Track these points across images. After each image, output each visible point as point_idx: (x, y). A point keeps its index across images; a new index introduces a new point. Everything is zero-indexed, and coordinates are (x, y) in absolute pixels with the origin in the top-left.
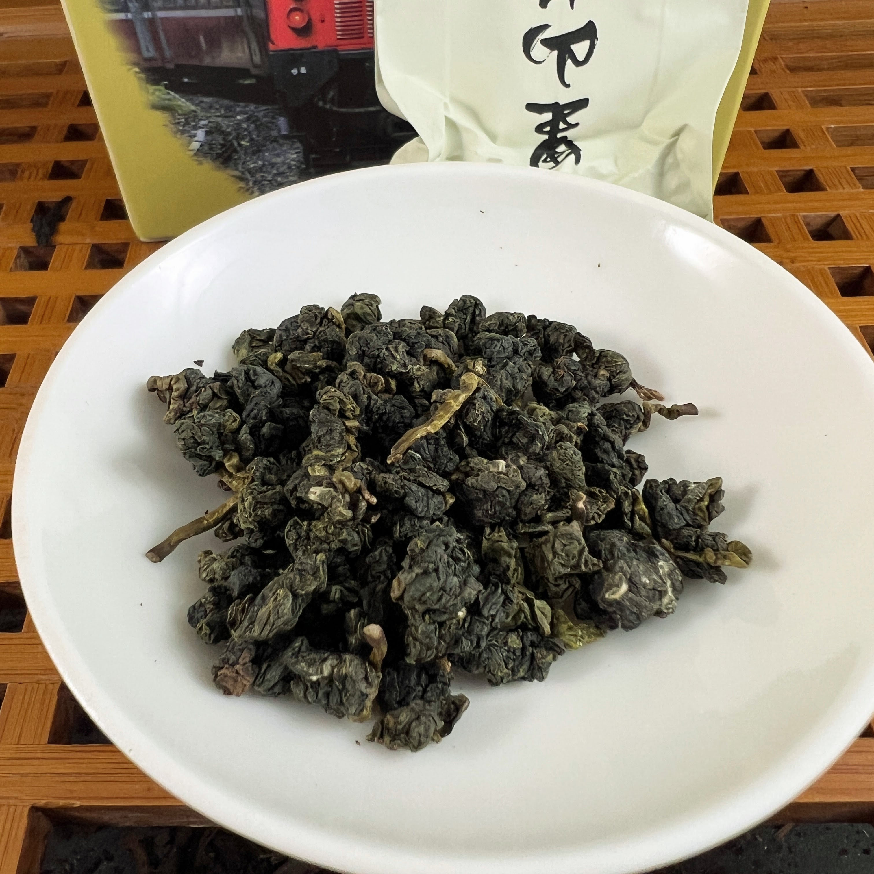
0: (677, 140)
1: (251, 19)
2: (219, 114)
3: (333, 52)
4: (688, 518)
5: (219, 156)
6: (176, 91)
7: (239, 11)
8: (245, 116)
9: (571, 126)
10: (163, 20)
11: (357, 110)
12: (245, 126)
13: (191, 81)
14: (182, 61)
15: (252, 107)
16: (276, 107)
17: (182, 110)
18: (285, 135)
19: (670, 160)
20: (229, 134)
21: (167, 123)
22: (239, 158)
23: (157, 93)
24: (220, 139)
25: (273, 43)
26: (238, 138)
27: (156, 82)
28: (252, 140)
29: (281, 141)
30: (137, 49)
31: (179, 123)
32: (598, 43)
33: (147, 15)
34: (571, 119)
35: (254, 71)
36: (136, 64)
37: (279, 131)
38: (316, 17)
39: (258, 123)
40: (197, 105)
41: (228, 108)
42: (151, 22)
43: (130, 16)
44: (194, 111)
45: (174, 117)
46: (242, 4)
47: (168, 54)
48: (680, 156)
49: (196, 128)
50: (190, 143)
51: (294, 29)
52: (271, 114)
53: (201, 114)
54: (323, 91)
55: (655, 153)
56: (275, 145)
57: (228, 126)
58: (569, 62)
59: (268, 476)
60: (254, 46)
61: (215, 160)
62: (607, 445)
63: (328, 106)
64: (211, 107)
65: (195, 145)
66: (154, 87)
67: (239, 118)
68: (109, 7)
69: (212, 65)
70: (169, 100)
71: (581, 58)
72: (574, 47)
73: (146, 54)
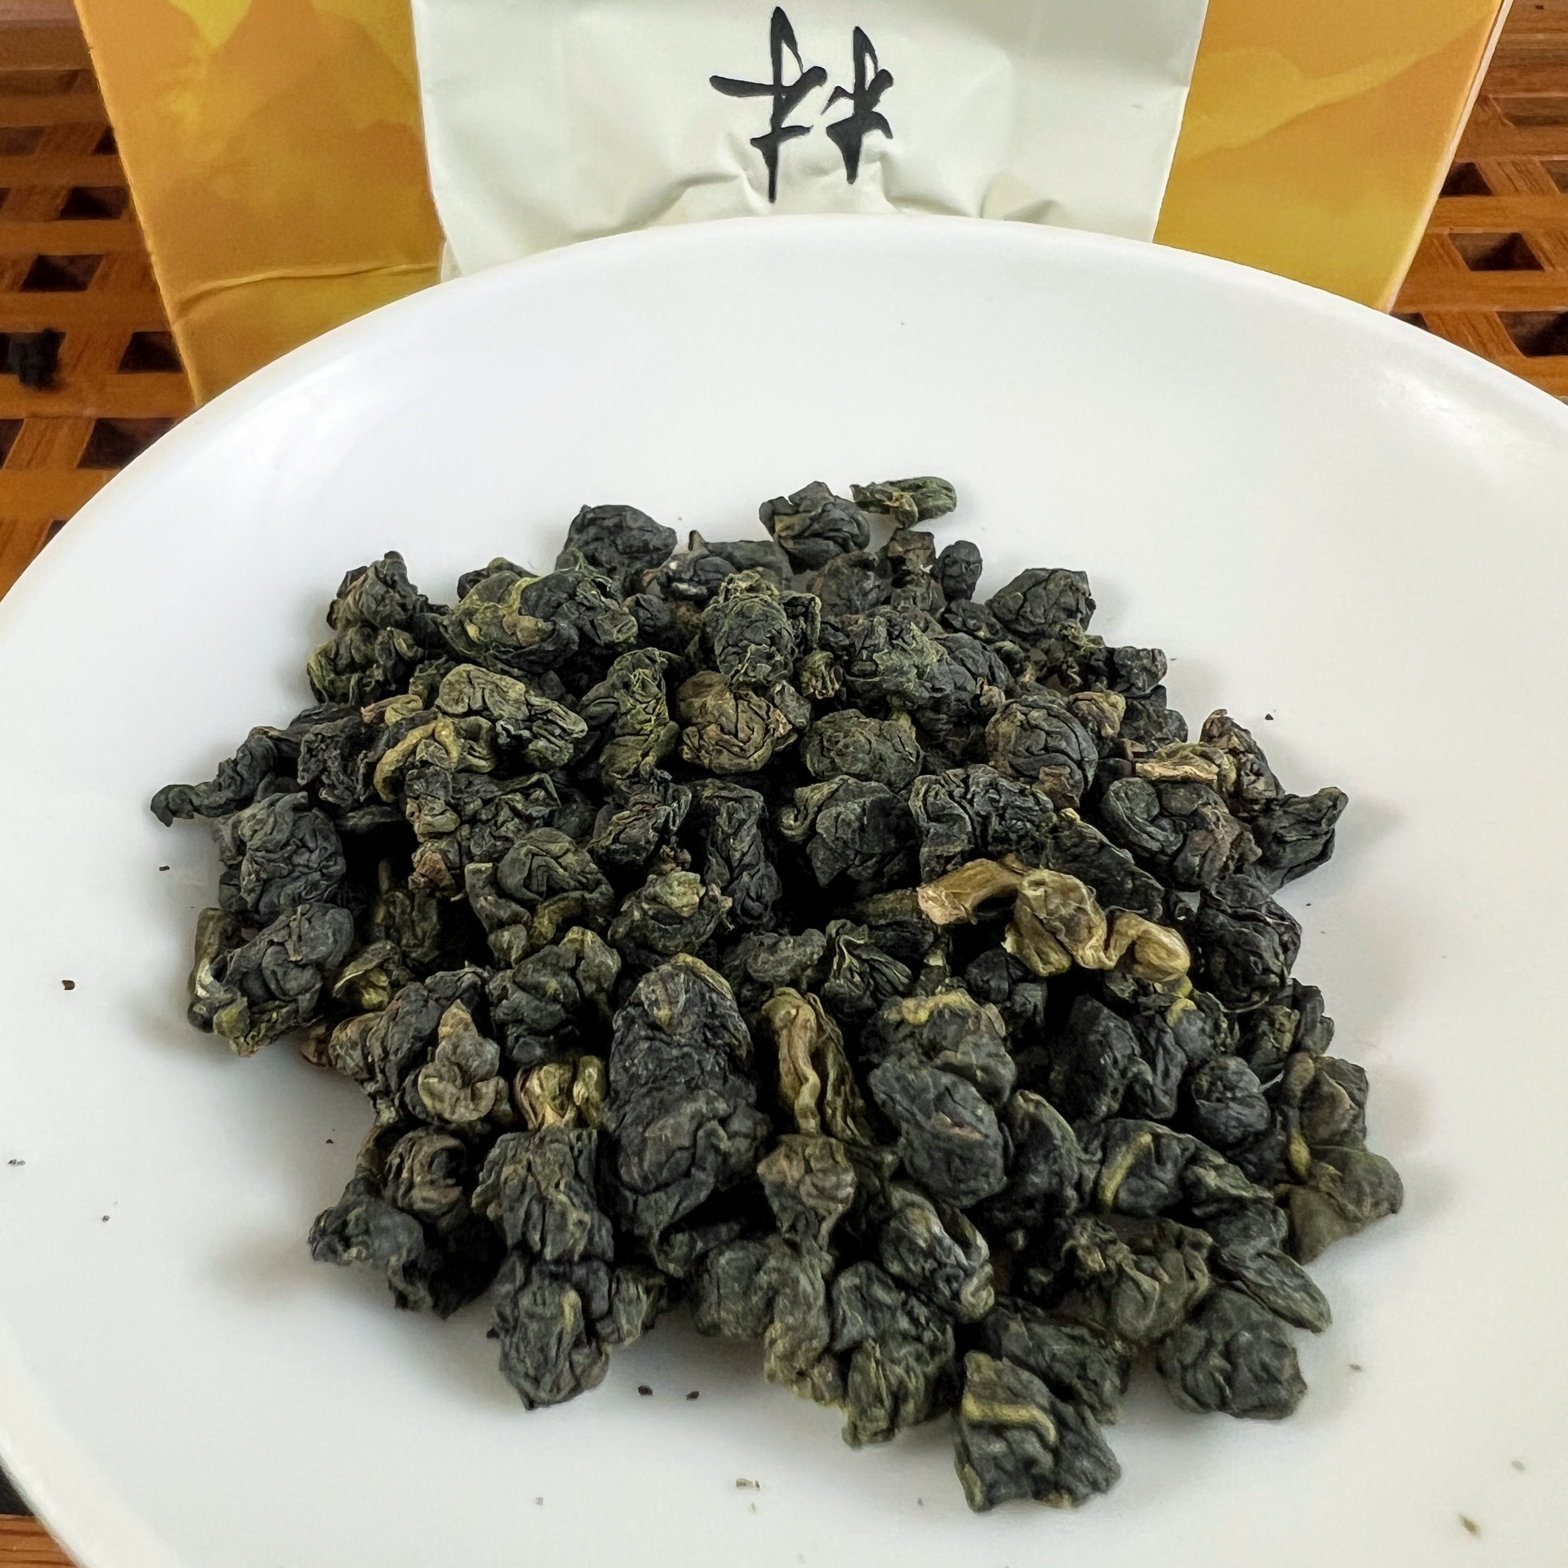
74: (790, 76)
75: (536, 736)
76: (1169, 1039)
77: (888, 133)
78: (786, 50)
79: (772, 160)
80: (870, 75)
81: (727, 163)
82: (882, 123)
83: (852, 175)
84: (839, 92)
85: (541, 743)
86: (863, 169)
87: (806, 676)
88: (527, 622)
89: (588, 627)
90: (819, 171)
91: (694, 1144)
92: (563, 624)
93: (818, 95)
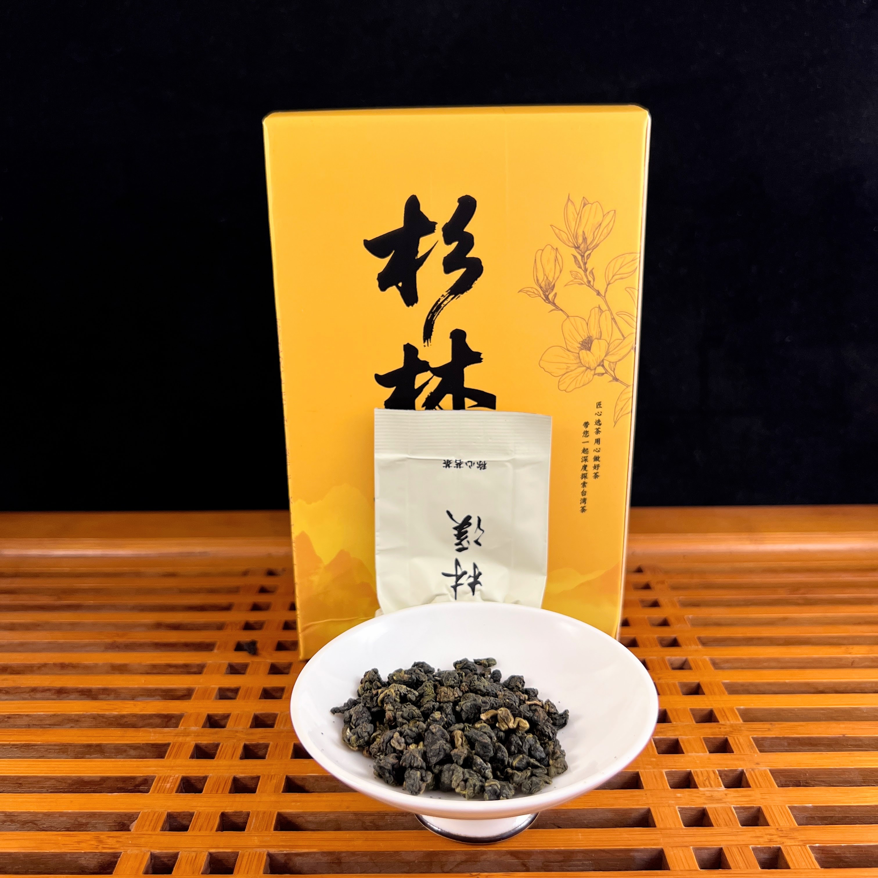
74: (459, 573)
75: (409, 694)
76: (526, 740)
77: (481, 585)
78: (458, 567)
79: (455, 591)
80: (477, 573)
81: (445, 591)
82: (479, 583)
83: (473, 594)
84: (470, 577)
85: (409, 695)
86: (476, 593)
87: (461, 687)
88: (406, 675)
89: (418, 677)
90: (466, 593)
91: (440, 748)
92: (413, 676)
93: (465, 577)
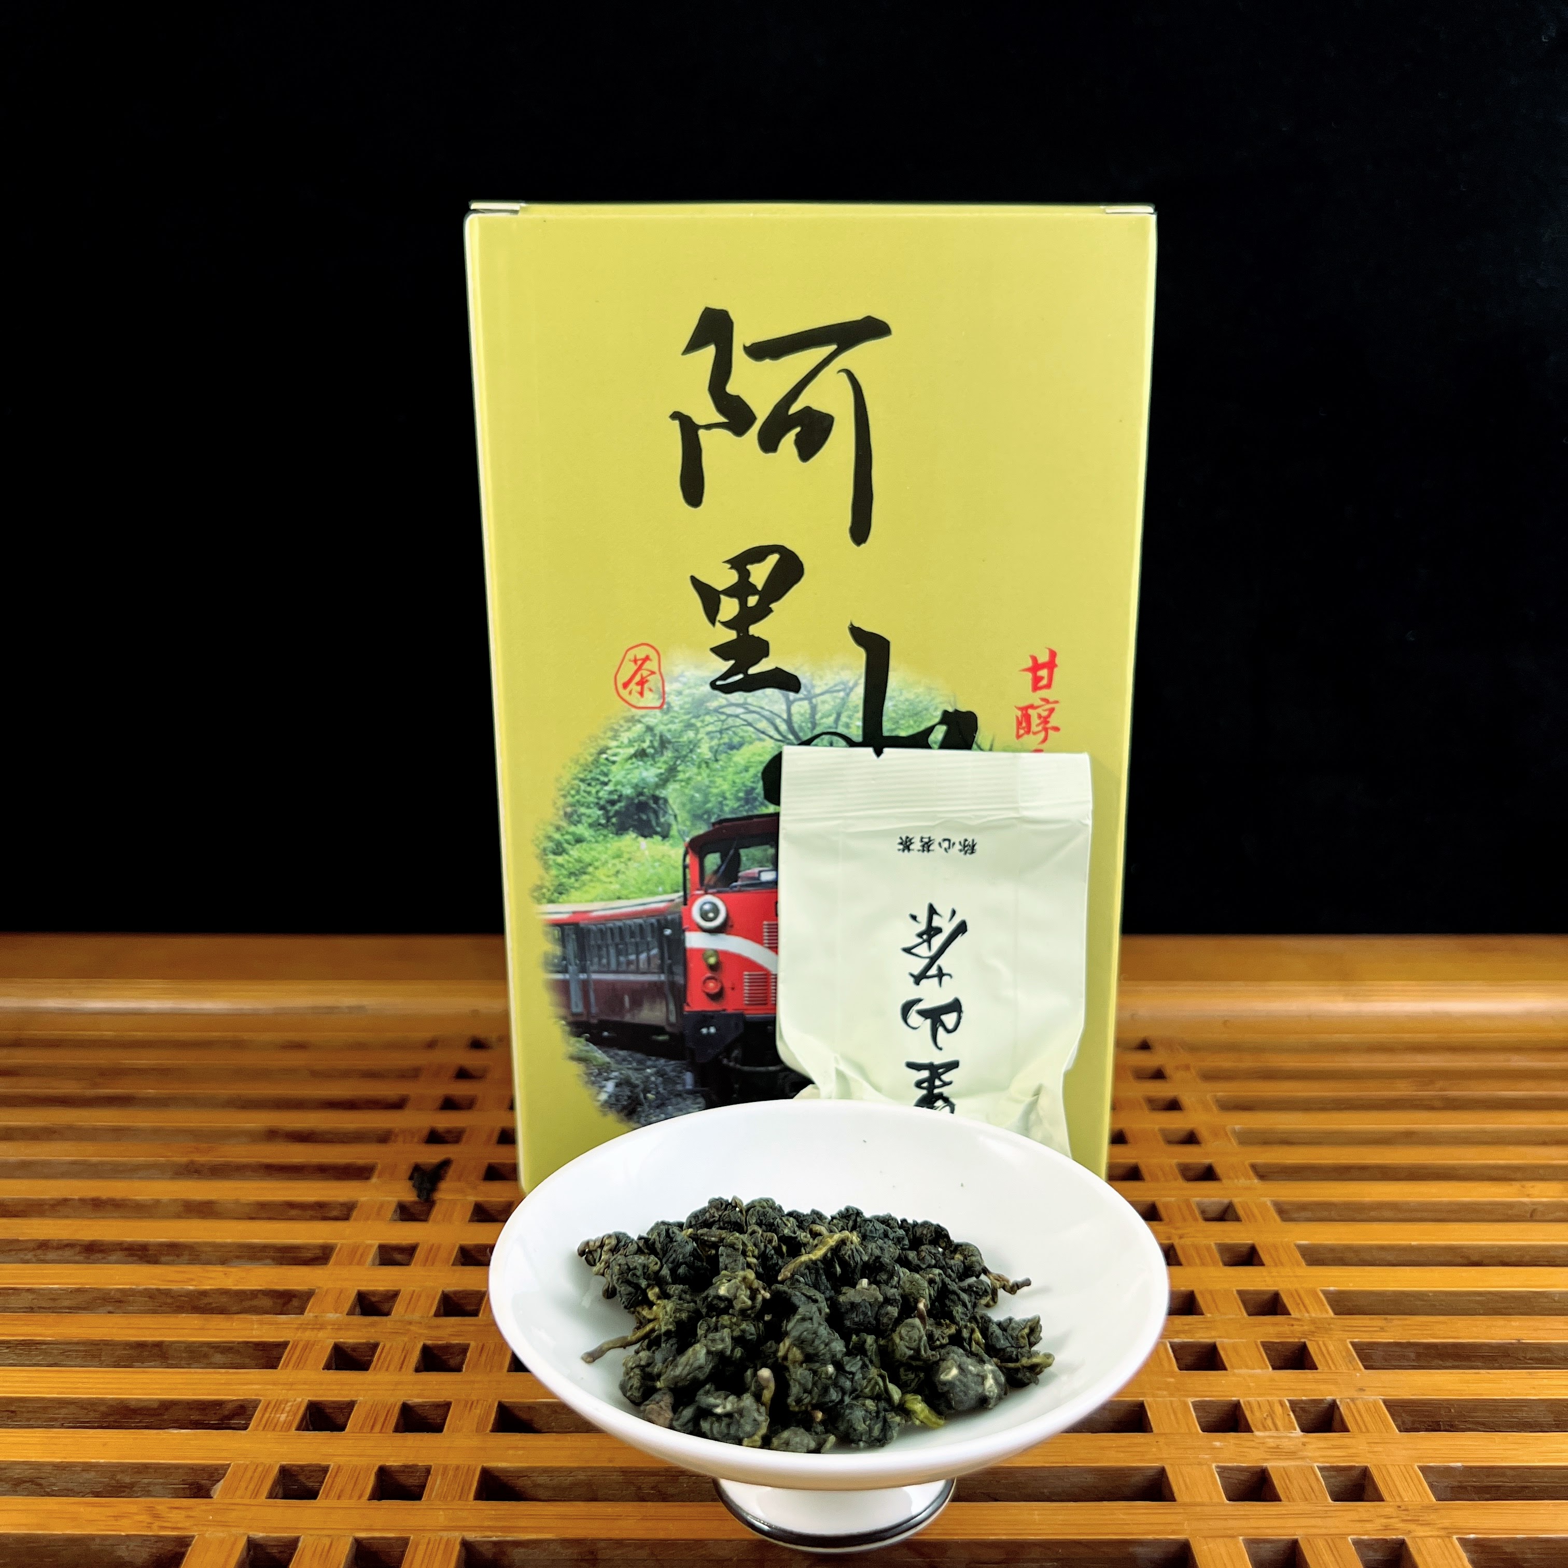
0: (1037, 1100)
1: (673, 984)
2: (630, 1066)
3: (740, 1016)
4: (1013, 1342)
5: (624, 1108)
6: (595, 1044)
7: (663, 977)
8: (654, 1069)
9: (945, 1084)
10: (597, 982)
11: (759, 1069)
12: (653, 1079)
13: (611, 1035)
14: (604, 1017)
15: (662, 1061)
16: (684, 1062)
17: (597, 1061)
18: (689, 1090)
19: (1033, 1117)
20: (636, 1086)
21: (581, 1073)
22: (643, 1111)
23: (578, 1045)
24: (627, 1092)
25: (688, 1005)
26: (646, 1091)
27: (579, 1035)
28: (658, 1093)
29: (685, 1095)
30: (567, 1005)
31: (591, 1074)
32: (963, 1015)
33: (583, 976)
34: (946, 1077)
35: (668, 1029)
36: (564, 1018)
37: (684, 1084)
38: (727, 985)
39: (665, 1076)
40: (611, 1057)
41: (640, 1062)
42: (585, 984)
43: (567, 976)
44: (609, 1063)
45: (588, 1068)
46: (666, 971)
47: (594, 1010)
48: (1041, 1113)
49: (607, 1079)
50: (598, 1094)
51: (708, 995)
52: (679, 1069)
53: (614, 1065)
54: (728, 1051)
55: (1019, 1109)
56: (679, 1100)
57: (637, 1079)
58: (941, 1030)
59: (684, 1296)
60: (672, 1007)
61: (619, 1112)
62: (954, 1297)
63: (732, 1064)
64: (624, 1060)
65: (603, 1097)
66: (576, 1039)
67: (649, 1071)
68: (551, 968)
69: (632, 1021)
70: (587, 1051)
71: (950, 1026)
72: (944, 1018)
73: (575, 1010)
